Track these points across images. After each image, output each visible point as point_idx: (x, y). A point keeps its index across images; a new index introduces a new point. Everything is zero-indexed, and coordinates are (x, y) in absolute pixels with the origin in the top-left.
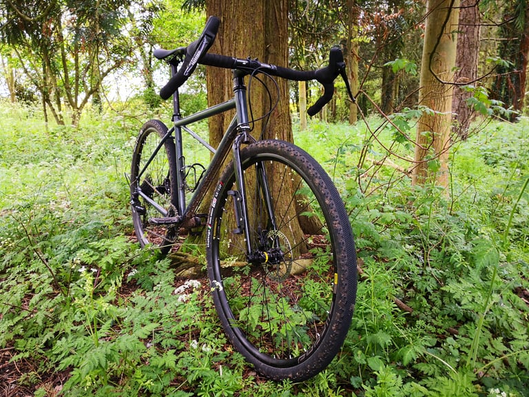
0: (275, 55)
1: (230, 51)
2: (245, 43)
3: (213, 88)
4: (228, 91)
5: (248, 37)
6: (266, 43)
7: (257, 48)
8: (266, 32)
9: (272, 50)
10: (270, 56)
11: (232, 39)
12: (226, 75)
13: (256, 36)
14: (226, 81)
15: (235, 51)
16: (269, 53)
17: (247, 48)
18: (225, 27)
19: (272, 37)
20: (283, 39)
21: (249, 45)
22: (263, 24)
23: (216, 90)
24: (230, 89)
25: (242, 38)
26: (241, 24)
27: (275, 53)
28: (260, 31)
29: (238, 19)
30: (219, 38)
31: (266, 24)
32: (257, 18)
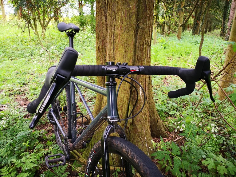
0: (143, 29)
1: (111, 26)
2: (122, 22)
3: (99, 49)
4: (109, 54)
5: (124, 18)
6: (137, 21)
7: (130, 25)
8: (138, 13)
9: (141, 26)
10: (139, 30)
11: (113, 18)
12: (108, 43)
13: (130, 17)
14: (108, 47)
15: (114, 26)
16: (139, 27)
17: (123, 26)
18: (108, 8)
19: (141, 16)
20: (149, 17)
21: (125, 23)
22: (136, 7)
23: (101, 51)
24: (110, 53)
25: (120, 18)
26: (119, 7)
27: (143, 28)
28: (133, 13)
29: (118, 3)
30: (104, 15)
31: (138, 7)
32: (131, 3)
